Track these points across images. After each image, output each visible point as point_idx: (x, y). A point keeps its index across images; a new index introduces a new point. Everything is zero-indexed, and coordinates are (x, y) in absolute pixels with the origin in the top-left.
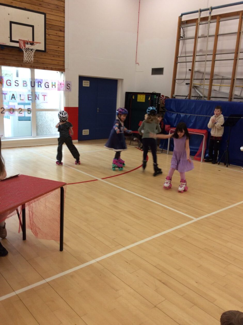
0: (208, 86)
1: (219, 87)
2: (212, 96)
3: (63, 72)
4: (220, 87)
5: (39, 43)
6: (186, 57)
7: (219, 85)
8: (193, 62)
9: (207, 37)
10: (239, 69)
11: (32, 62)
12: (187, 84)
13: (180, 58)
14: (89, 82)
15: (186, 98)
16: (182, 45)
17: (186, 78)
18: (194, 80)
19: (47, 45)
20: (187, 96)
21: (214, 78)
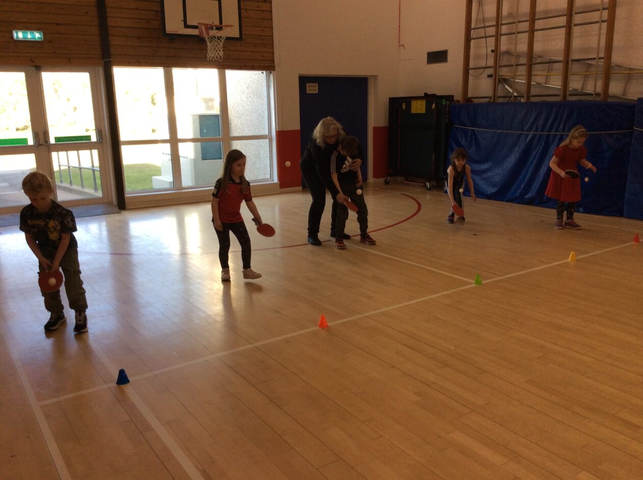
0: (524, 78)
1: (545, 77)
2: (532, 93)
3: (272, 72)
4: (547, 78)
5: (231, 26)
6: (484, 27)
7: (545, 73)
8: (498, 36)
10: (576, 43)
11: (221, 59)
12: (489, 76)
13: (475, 30)
14: (317, 84)
15: (489, 102)
17: (487, 66)
18: (501, 68)
19: (243, 28)
20: (490, 98)
21: (533, 62)
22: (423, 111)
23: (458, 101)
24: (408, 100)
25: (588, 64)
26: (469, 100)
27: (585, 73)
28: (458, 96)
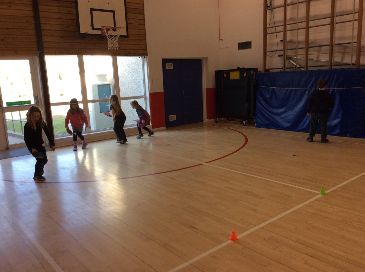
0: (304, 56)
1: (316, 55)
2: (309, 65)
3: (146, 57)
4: (318, 55)
5: (122, 28)
6: (275, 27)
7: (316, 53)
8: (285, 31)
9: (296, 3)
10: (337, 34)
11: (116, 47)
12: (280, 56)
13: (270, 28)
14: (172, 64)
15: (280, 71)
16: (270, 15)
17: (278, 49)
18: (288, 51)
19: (129, 30)
20: (281, 69)
21: (309, 46)
22: (238, 78)
23: (260, 71)
24: (228, 72)
25: (345, 46)
26: (267, 71)
27: (344, 52)
28: (261, 68)
